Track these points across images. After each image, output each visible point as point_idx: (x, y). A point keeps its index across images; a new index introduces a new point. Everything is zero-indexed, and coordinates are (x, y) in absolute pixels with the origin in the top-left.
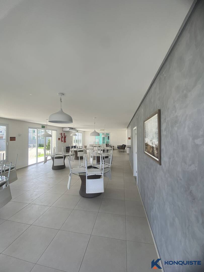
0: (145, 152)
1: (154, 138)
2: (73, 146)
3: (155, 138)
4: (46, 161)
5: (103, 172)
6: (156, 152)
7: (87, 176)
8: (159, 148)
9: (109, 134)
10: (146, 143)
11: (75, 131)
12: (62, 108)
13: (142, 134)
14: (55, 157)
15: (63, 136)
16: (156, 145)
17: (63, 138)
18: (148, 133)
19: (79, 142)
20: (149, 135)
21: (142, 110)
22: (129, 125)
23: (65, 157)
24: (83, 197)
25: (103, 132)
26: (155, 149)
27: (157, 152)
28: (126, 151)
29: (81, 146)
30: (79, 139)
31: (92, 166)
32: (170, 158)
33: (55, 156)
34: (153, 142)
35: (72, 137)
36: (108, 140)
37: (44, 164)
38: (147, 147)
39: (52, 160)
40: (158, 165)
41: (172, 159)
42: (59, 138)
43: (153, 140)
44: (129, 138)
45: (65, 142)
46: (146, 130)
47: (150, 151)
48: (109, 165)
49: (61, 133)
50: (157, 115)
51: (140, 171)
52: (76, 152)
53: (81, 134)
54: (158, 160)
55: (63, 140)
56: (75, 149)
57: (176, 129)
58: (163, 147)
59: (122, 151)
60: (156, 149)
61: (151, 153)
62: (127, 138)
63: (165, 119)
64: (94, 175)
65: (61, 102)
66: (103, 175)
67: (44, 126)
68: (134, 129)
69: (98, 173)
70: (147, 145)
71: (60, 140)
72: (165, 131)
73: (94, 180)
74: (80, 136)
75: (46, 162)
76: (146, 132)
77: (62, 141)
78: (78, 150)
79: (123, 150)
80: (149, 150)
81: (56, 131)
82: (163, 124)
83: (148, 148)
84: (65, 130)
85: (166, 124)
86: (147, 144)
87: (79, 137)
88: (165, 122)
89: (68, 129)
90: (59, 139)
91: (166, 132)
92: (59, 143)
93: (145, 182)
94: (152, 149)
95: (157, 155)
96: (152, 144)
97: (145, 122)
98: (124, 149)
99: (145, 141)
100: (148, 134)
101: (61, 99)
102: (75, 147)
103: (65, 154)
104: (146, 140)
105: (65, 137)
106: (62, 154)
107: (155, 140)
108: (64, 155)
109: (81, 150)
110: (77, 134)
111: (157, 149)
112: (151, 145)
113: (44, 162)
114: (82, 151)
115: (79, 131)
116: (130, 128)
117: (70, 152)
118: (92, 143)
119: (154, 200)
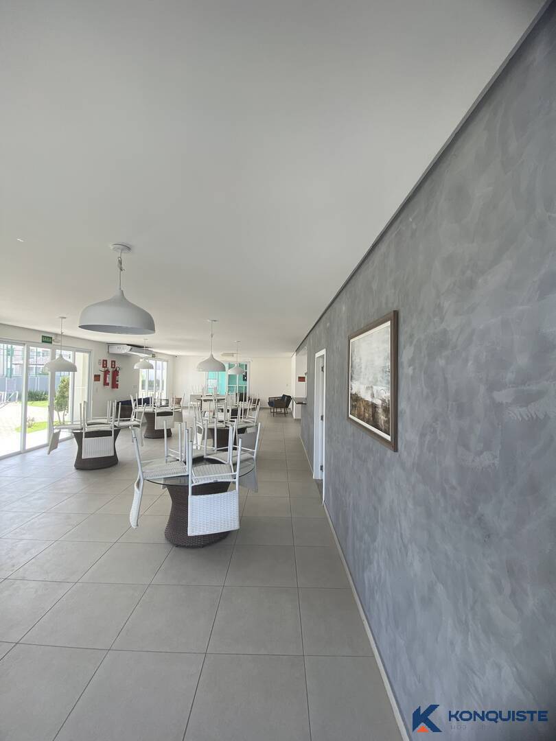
0: (350, 416)
1: (379, 383)
2: (140, 401)
3: (381, 381)
4: (54, 442)
5: (237, 473)
6: (382, 418)
7: (193, 487)
8: (393, 408)
9: (246, 365)
10: (354, 393)
11: (147, 355)
12: (122, 289)
13: (342, 370)
14: (86, 433)
15: (111, 370)
16: (383, 401)
17: (111, 373)
18: (361, 368)
19: (158, 386)
20: (362, 374)
21: (343, 308)
22: (304, 344)
23: (117, 432)
24: (177, 546)
25: (230, 359)
26: (380, 411)
27: (386, 419)
28: (291, 413)
29: (164, 397)
30: (159, 377)
31: (203, 457)
32: (423, 435)
33: (87, 430)
34: (375, 393)
35: (138, 371)
36: (243, 384)
37: (49, 453)
38: (358, 405)
39: (75, 439)
40: (390, 452)
41: (428, 438)
42: (95, 376)
43: (374, 387)
44: (301, 379)
45: (115, 386)
46: (354, 359)
47: (367, 415)
48: (252, 453)
49: (104, 360)
50: (389, 323)
51: (333, 466)
52: (150, 417)
53: (165, 363)
54: (389, 438)
55: (109, 380)
56: (149, 409)
57: (442, 362)
58: (403, 405)
59: (281, 413)
60: (383, 410)
61: (369, 419)
62: (294, 379)
63: (411, 336)
64: (212, 481)
65: (121, 270)
66: (237, 480)
67: (51, 338)
68: (318, 355)
69: (225, 477)
70: (356, 399)
71: (99, 380)
72: (409, 366)
73: (212, 496)
74: (162, 371)
75: (56, 447)
76: (354, 363)
77: (106, 384)
78: (157, 411)
79: (283, 410)
80: (362, 413)
81: (87, 355)
82: (404, 348)
83: (360, 408)
84: (115, 350)
85: (412, 349)
86: (358, 397)
87: (159, 372)
88: (411, 343)
89: (126, 350)
90: (97, 378)
91: (414, 369)
92: (97, 389)
93: (350, 495)
94: (371, 410)
95: (387, 425)
96: (373, 396)
97: (351, 341)
98: (287, 406)
99: (352, 389)
100: (361, 372)
101: (120, 262)
102: (147, 401)
103: (116, 424)
104: (353, 385)
105: (116, 373)
106: (108, 423)
107: (380, 388)
108: (115, 426)
109: (167, 410)
110: (152, 362)
111: (386, 410)
112: (368, 398)
113: (48, 448)
114: (170, 414)
115: (158, 356)
116: (304, 351)
117: (133, 417)
118: (198, 392)
119: (374, 540)
